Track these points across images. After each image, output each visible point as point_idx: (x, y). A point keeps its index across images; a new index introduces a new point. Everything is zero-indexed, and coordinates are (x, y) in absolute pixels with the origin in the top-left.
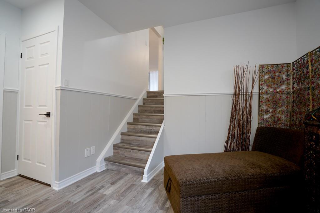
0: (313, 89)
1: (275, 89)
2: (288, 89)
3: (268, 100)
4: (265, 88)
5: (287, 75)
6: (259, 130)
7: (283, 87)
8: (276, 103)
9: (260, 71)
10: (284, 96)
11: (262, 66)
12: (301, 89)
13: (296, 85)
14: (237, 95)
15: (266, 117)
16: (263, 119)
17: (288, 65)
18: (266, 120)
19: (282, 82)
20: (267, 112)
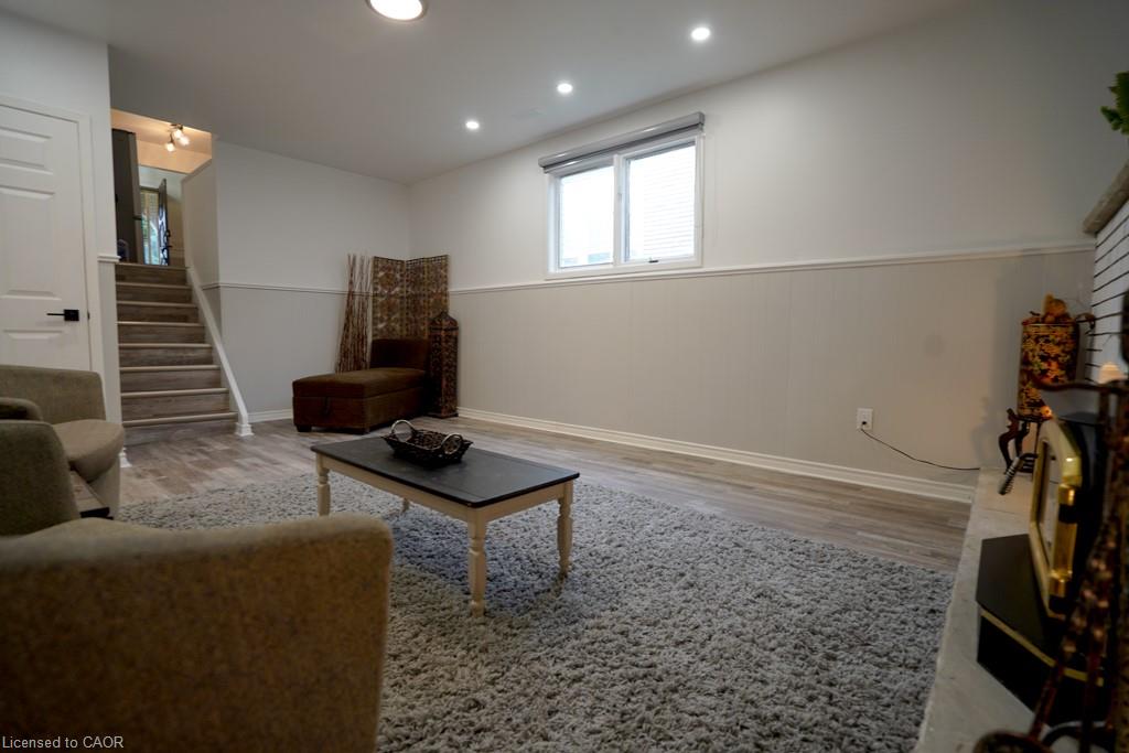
0: (429, 297)
1: (390, 291)
2: (402, 292)
3: (382, 305)
4: (379, 287)
5: (402, 276)
6: (373, 342)
7: (397, 289)
8: (390, 308)
9: (375, 266)
10: (398, 301)
11: (376, 259)
12: (416, 296)
13: (410, 290)
14: (351, 294)
15: (381, 326)
16: (376, 329)
17: (402, 262)
18: (381, 331)
19: (396, 284)
20: (382, 321)
